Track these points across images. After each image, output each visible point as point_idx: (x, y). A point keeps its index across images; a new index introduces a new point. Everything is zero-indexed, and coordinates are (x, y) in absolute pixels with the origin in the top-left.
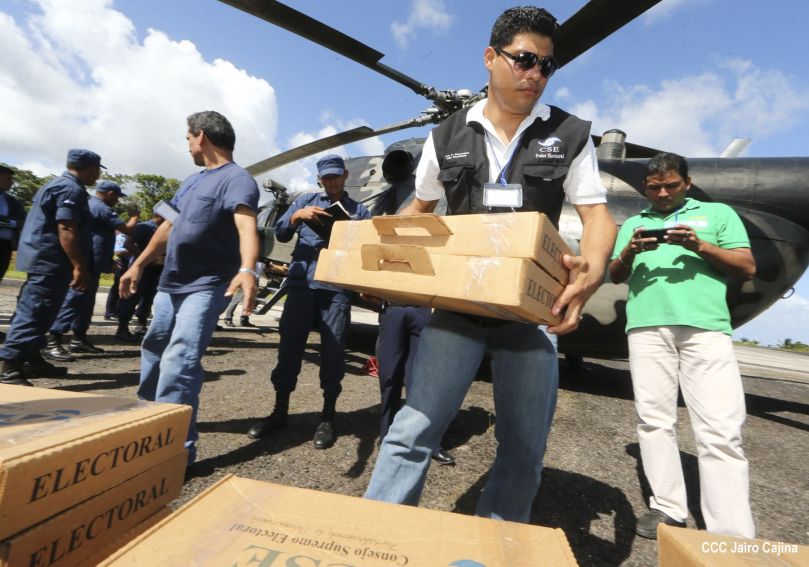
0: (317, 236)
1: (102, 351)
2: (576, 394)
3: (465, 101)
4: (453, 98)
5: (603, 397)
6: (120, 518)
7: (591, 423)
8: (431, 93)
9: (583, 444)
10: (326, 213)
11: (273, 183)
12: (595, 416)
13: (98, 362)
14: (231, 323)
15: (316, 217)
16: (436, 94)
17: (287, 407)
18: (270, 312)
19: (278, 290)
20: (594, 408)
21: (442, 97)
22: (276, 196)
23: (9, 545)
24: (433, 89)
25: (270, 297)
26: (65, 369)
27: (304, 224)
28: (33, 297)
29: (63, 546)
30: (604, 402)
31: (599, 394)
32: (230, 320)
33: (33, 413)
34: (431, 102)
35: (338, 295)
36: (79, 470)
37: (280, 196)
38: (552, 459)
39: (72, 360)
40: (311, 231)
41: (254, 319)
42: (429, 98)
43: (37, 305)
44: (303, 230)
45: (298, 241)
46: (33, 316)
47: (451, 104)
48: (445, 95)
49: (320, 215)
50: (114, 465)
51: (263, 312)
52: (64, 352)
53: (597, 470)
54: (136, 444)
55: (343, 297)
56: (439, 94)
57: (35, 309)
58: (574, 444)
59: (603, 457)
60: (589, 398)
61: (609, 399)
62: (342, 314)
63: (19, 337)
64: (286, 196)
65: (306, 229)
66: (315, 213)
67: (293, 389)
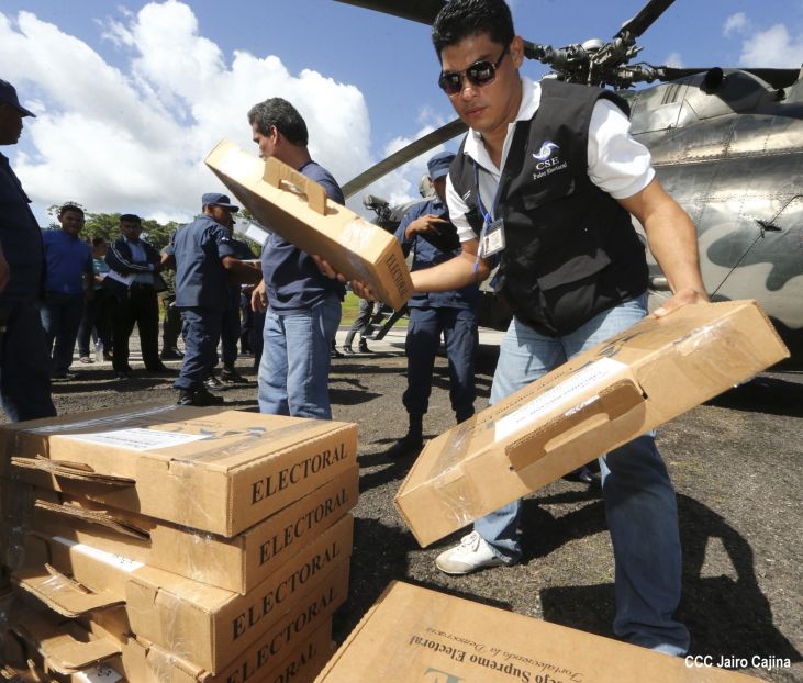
0: (435, 249)
1: (246, 381)
2: (749, 413)
3: (592, 56)
4: (577, 55)
5: (787, 418)
6: (317, 521)
7: (772, 447)
8: (548, 55)
9: (763, 470)
10: (442, 221)
11: (373, 198)
12: (776, 439)
13: (245, 391)
14: (350, 350)
15: (432, 227)
16: (554, 54)
17: (421, 429)
18: (386, 338)
19: (392, 314)
20: (774, 430)
21: (561, 56)
22: (379, 214)
23: (244, 538)
24: (550, 48)
25: (384, 322)
26: (221, 399)
27: (418, 237)
28: (197, 333)
29: (280, 541)
30: (787, 424)
31: (782, 414)
32: (349, 347)
33: (230, 430)
34: (548, 66)
35: (462, 313)
36: (281, 479)
37: (382, 213)
38: (723, 486)
39: (226, 389)
40: (428, 245)
41: (371, 344)
42: (544, 62)
43: (201, 340)
44: (419, 245)
45: (415, 258)
46: (199, 350)
47: (576, 63)
48: (565, 53)
49: (435, 224)
50: (306, 476)
51: (380, 337)
52: (218, 383)
53: (784, 500)
54: (319, 456)
55: (469, 314)
56: (558, 52)
57: (199, 344)
58: (751, 470)
59: (792, 486)
60: (767, 418)
61: (795, 419)
62: (469, 332)
63: (191, 369)
64: (389, 212)
65: (422, 244)
66: (429, 222)
67: (426, 411)
